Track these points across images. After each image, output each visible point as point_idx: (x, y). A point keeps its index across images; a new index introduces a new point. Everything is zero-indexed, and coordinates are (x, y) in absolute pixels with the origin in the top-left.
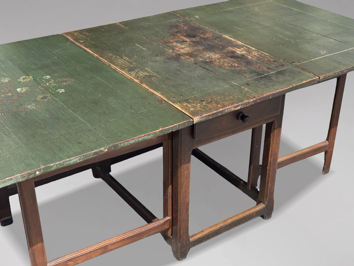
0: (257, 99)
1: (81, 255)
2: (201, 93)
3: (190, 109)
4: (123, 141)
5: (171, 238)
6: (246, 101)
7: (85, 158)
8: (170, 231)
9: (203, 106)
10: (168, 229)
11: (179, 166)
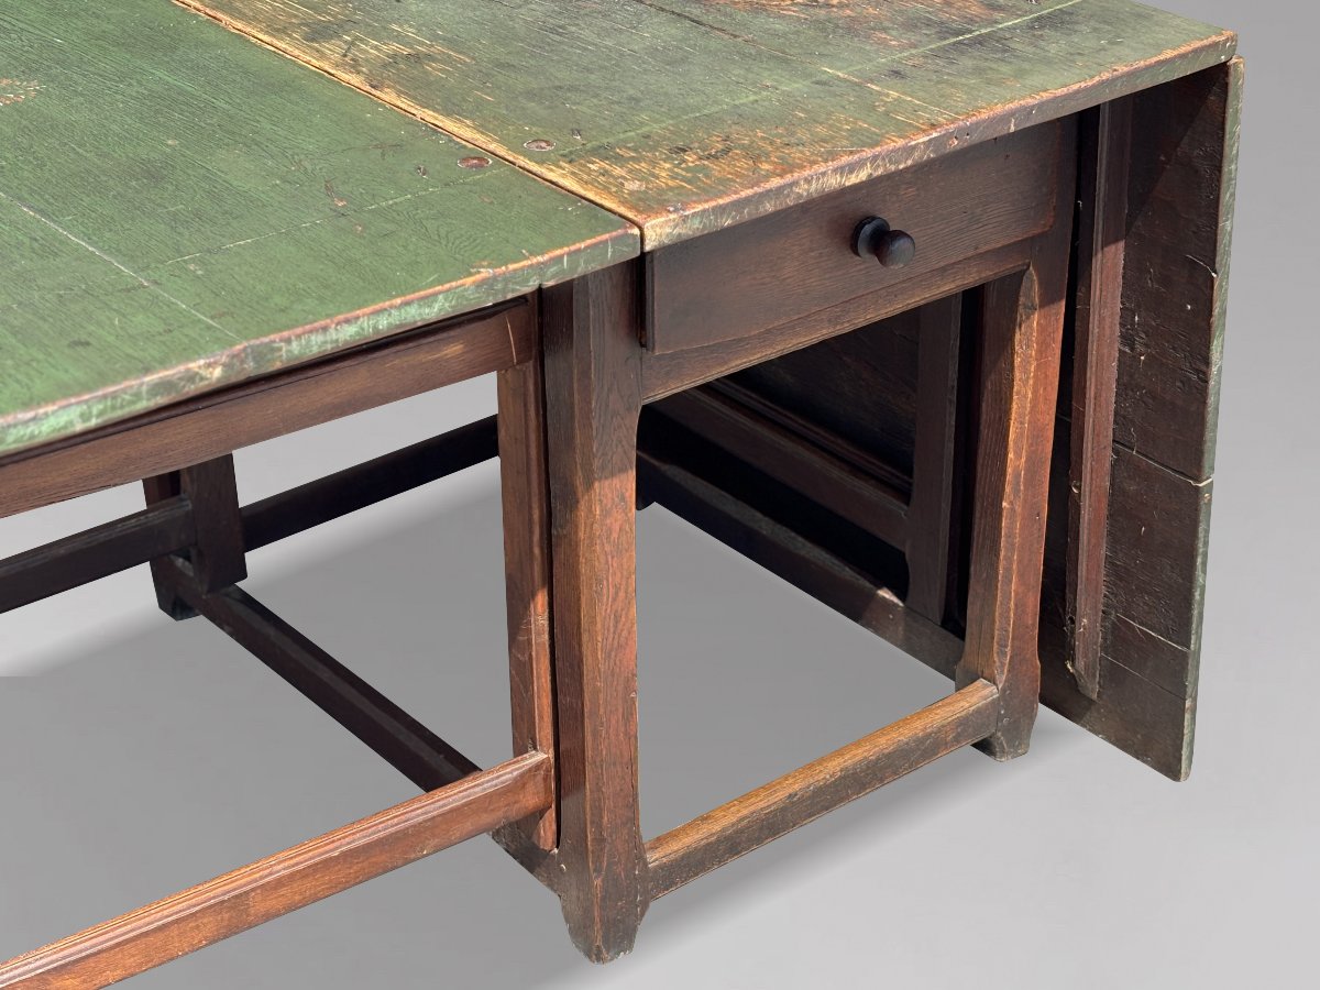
0: (949, 136)
1: (118, 945)
2: (673, 118)
3: (623, 185)
4: (299, 330)
5: (553, 856)
6: (893, 144)
7: (114, 408)
8: (547, 824)
9: (687, 170)
10: (539, 813)
11: (580, 489)
